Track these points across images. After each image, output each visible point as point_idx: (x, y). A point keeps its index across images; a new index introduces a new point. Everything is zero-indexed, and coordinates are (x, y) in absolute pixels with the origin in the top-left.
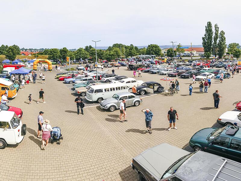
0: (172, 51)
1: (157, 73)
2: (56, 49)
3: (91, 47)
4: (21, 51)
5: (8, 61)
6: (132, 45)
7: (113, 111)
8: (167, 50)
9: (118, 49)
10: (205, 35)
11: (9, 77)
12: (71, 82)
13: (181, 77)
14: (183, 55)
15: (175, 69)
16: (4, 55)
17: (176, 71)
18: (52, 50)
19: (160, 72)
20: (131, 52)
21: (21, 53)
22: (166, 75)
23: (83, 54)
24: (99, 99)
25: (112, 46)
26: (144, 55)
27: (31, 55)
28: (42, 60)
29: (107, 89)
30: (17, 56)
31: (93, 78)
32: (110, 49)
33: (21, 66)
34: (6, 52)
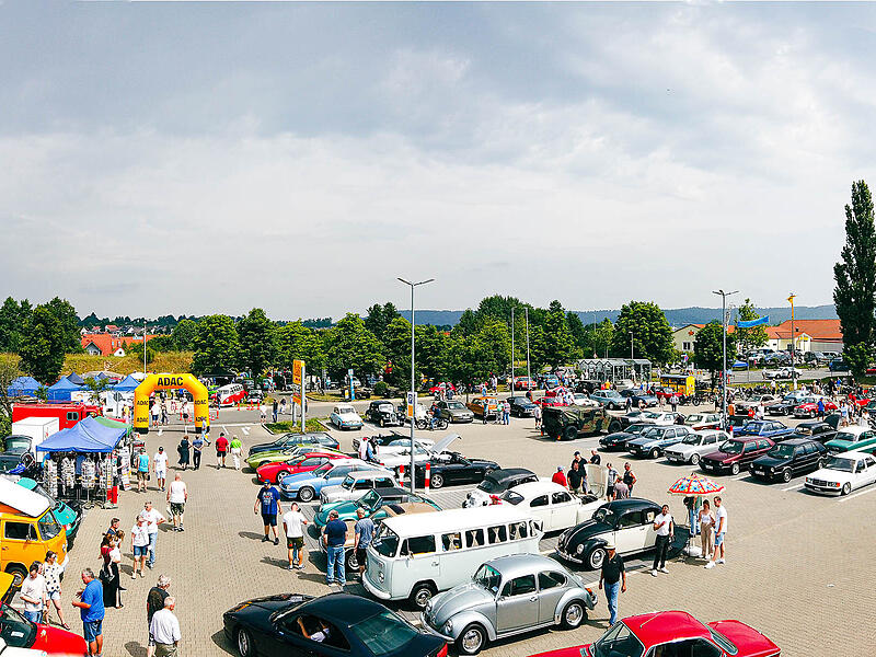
0: (721, 339)
1: (656, 453)
2: (221, 320)
3: (390, 311)
4: (84, 330)
5: (32, 383)
6: (556, 306)
7: (473, 651)
8: (696, 331)
9: (501, 326)
10: (846, 255)
11: (34, 472)
12: (306, 494)
13: (753, 474)
14: (759, 358)
15: (728, 431)
16: (15, 351)
17: (731, 441)
18: (209, 322)
19: (668, 449)
20: (554, 342)
21: (83, 343)
22: (690, 463)
23: (360, 346)
24: (418, 586)
25: (475, 308)
26: (604, 360)
27: (123, 354)
28: (170, 376)
29: (452, 538)
30: (69, 357)
31: (397, 476)
32: (469, 322)
33: (83, 413)
34: (22, 339)
